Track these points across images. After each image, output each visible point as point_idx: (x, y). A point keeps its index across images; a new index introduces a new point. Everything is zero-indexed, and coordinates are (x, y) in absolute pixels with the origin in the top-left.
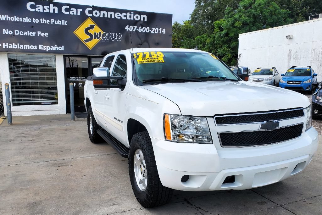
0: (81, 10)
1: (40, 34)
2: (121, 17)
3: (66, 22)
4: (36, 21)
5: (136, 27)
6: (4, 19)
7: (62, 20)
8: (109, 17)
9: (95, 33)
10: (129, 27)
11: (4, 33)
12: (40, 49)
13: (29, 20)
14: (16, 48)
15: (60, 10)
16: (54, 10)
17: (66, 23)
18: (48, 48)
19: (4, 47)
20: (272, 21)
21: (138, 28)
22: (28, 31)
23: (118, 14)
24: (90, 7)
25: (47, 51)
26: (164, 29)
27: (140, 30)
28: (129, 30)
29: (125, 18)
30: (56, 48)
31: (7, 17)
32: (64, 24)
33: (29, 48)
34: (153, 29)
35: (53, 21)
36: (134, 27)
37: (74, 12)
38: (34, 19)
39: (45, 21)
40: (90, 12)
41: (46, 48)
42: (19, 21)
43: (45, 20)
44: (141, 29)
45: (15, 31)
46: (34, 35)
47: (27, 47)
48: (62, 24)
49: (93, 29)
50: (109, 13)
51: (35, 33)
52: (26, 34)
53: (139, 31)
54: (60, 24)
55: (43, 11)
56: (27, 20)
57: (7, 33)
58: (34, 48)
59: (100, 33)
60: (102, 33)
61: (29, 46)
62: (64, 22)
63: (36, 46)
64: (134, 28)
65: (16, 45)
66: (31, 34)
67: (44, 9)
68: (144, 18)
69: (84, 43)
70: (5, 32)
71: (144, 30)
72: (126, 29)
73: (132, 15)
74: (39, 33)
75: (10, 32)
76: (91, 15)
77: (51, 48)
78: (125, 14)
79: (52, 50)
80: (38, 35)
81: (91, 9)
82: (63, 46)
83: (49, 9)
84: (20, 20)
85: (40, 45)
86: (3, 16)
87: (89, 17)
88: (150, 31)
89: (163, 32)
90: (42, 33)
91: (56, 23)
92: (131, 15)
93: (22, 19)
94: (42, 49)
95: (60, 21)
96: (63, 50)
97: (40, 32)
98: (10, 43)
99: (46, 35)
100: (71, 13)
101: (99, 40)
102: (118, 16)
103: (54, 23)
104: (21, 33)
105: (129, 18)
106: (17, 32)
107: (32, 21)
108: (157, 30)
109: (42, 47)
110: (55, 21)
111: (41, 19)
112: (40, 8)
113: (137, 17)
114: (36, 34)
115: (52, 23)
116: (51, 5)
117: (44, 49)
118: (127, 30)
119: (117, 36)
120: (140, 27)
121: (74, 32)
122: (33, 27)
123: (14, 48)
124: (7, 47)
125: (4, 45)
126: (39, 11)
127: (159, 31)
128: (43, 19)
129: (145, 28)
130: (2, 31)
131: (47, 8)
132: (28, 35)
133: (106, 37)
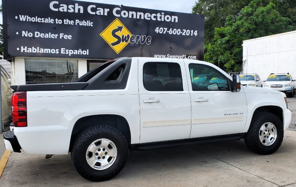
0: (108, 10)
1: (63, 36)
2: (151, 17)
4: (59, 22)
5: (166, 29)
6: (24, 20)
7: (88, 21)
8: (138, 17)
9: (123, 36)
10: (159, 30)
11: (23, 36)
12: (62, 53)
13: (51, 21)
14: (35, 52)
15: (85, 10)
16: (79, 10)
17: (92, 24)
18: (71, 52)
19: (22, 51)
20: (274, 28)
21: (168, 30)
22: (50, 33)
23: (148, 15)
24: (118, 6)
25: (70, 55)
26: (196, 31)
27: (171, 32)
28: (159, 32)
29: (155, 19)
30: (80, 52)
31: (28, 18)
32: (89, 25)
33: (50, 52)
34: (184, 31)
35: (77, 21)
36: (164, 28)
37: (100, 12)
38: (57, 20)
39: (68, 22)
40: (118, 12)
41: (69, 51)
42: (40, 22)
45: (36, 33)
46: (56, 38)
47: (47, 51)
48: (88, 25)
49: (121, 31)
50: (139, 14)
51: (57, 35)
52: (47, 36)
54: (85, 25)
55: (67, 11)
56: (49, 21)
57: (26, 36)
58: (56, 52)
59: (128, 36)
60: (130, 36)
61: (49, 50)
62: (89, 23)
63: (58, 50)
64: (164, 30)
65: (35, 49)
66: (53, 37)
67: (68, 9)
68: (175, 19)
69: (111, 46)
70: (24, 34)
71: (175, 32)
72: (156, 31)
73: (163, 16)
74: (61, 35)
75: (30, 35)
76: (119, 16)
77: (74, 52)
78: (155, 15)
79: (75, 54)
80: (61, 38)
81: (119, 9)
82: (88, 50)
83: (74, 8)
84: (42, 20)
85: (62, 49)
86: (23, 16)
88: (181, 33)
89: (194, 34)
90: (65, 35)
91: (80, 24)
92: (161, 15)
93: (44, 20)
94: (64, 53)
95: (86, 22)
96: (88, 54)
97: (63, 34)
98: (30, 46)
99: (70, 37)
100: (98, 13)
101: (128, 43)
102: (148, 17)
103: (78, 24)
104: (42, 35)
105: (159, 19)
106: (37, 34)
107: (55, 21)
108: (188, 32)
109: (64, 51)
110: (80, 22)
111: (65, 20)
112: (64, 8)
113: (168, 18)
114: (59, 37)
115: (76, 24)
116: (77, 5)
117: (66, 53)
119: (146, 39)
120: (171, 29)
121: (100, 34)
122: (55, 28)
123: (33, 52)
124: (26, 51)
125: (22, 49)
126: (62, 11)
127: (191, 33)
128: (67, 19)
129: (175, 29)
130: (21, 33)
131: (72, 8)
132: (50, 37)
133: (135, 40)
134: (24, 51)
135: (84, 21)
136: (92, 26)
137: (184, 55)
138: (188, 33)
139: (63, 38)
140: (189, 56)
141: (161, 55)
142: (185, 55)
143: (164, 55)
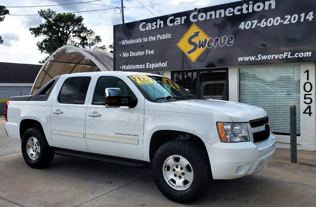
0: (185, 17)
2: (233, 12)
3: (170, 35)
4: (145, 40)
5: (255, 22)
6: (124, 44)
7: (167, 34)
8: (218, 16)
9: (200, 41)
10: (245, 25)
11: (123, 56)
12: (147, 67)
13: (141, 40)
15: (165, 23)
16: (160, 24)
18: (153, 65)
21: (260, 22)
22: (139, 51)
23: (230, 10)
25: (152, 68)
26: (311, 13)
27: (263, 24)
28: (244, 28)
29: (239, 13)
30: (160, 65)
31: (126, 41)
33: (139, 68)
34: (287, 18)
35: (159, 36)
36: (253, 21)
37: (179, 21)
38: (144, 39)
39: (152, 39)
41: (151, 65)
42: (133, 43)
43: (153, 37)
44: (265, 23)
45: (131, 52)
46: (143, 54)
47: (137, 66)
48: (167, 38)
49: (197, 37)
50: (218, 12)
51: (144, 52)
52: (137, 54)
53: (262, 26)
54: (165, 38)
55: (151, 28)
56: (139, 41)
57: (125, 56)
58: (143, 67)
59: (206, 40)
60: (208, 40)
61: (139, 65)
63: (144, 65)
64: (252, 24)
65: (130, 66)
66: (141, 54)
67: (152, 26)
68: (270, 5)
69: (187, 54)
71: (270, 23)
72: (240, 27)
73: (251, 6)
74: (147, 51)
75: (127, 55)
76: (196, 20)
77: (155, 65)
78: (240, 7)
79: (156, 67)
80: (146, 54)
81: (196, 13)
82: (166, 62)
83: (156, 25)
85: (147, 64)
86: (124, 41)
87: (193, 23)
88: (282, 21)
89: (307, 18)
90: (150, 51)
91: (161, 39)
92: (248, 6)
93: (136, 41)
94: (148, 67)
95: (165, 36)
96: (166, 66)
99: (152, 52)
100: (176, 23)
101: (205, 48)
102: (229, 13)
103: (159, 38)
104: (134, 54)
105: (245, 12)
106: (131, 54)
107: (143, 40)
108: (295, 17)
109: (148, 65)
110: (161, 36)
111: (149, 37)
112: (149, 27)
113: (259, 7)
114: (145, 53)
115: (158, 39)
117: (150, 67)
118: (242, 29)
119: (227, 40)
120: (264, 20)
121: (177, 45)
122: (143, 46)
123: (129, 68)
124: (125, 69)
125: (123, 67)
126: (148, 29)
127: (300, 18)
128: (151, 36)
129: (272, 19)
130: (122, 55)
131: (155, 24)
132: (139, 55)
133: (213, 43)
134: (124, 68)
135: (164, 34)
136: (170, 37)
137: (287, 53)
138: (294, 20)
139: (148, 53)
140: (298, 54)
141: (243, 58)
142: (290, 53)
143: (253, 57)
